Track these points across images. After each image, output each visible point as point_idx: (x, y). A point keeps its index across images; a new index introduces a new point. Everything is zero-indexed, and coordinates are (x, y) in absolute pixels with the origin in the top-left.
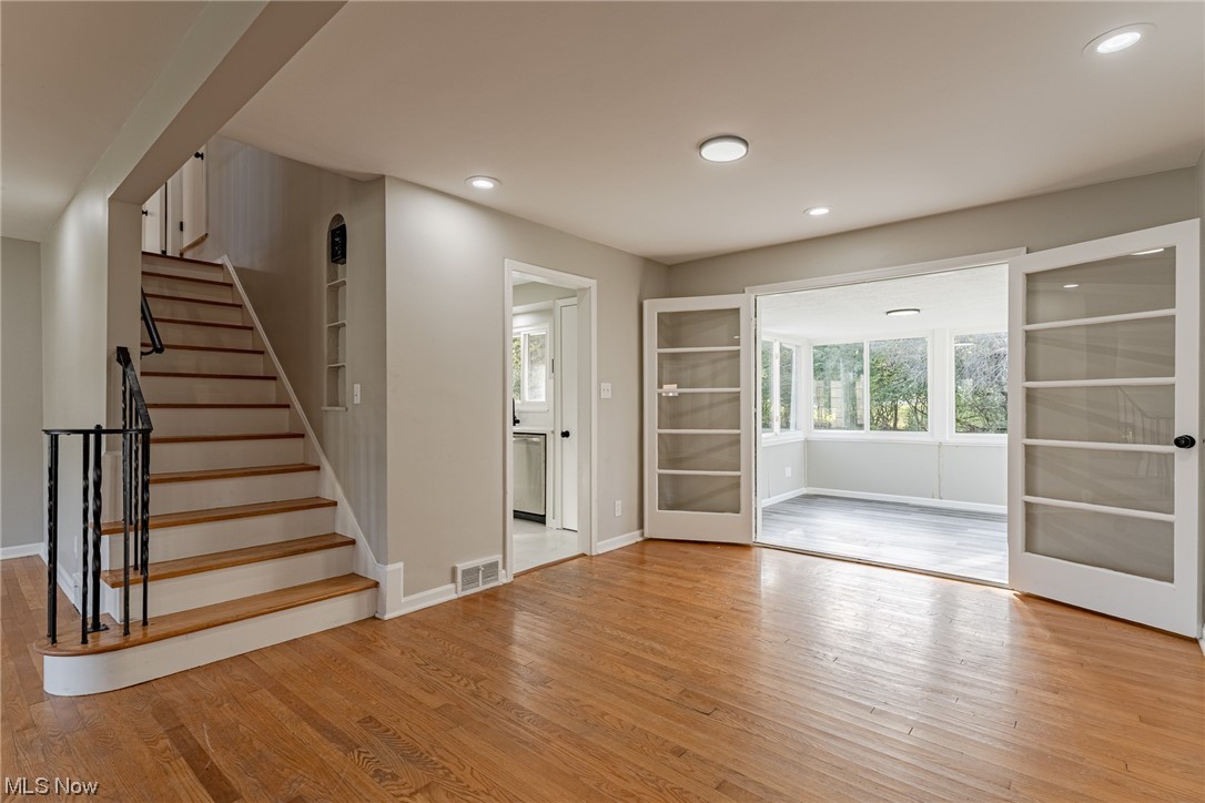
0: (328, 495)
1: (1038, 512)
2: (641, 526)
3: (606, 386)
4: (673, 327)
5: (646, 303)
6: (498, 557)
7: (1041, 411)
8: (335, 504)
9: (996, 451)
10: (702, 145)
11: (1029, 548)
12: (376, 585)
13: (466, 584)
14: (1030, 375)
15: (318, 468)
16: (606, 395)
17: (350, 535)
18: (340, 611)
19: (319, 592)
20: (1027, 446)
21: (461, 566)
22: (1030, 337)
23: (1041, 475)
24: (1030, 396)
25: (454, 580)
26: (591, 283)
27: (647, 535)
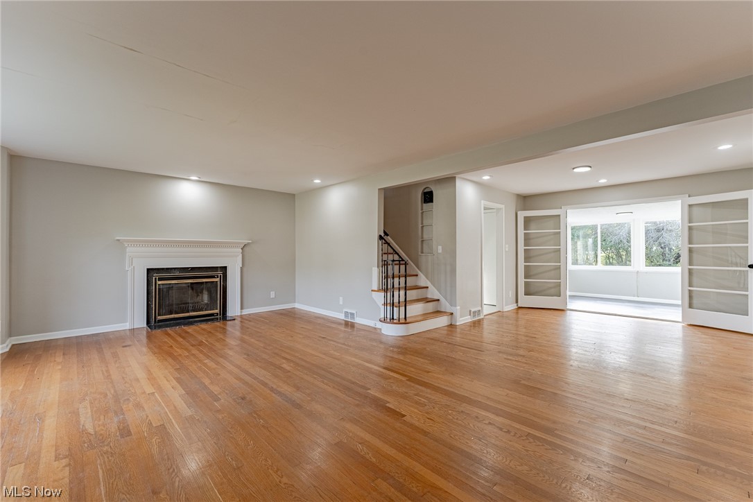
0: (423, 284)
1: (694, 294)
2: (517, 302)
3: (507, 246)
4: (528, 221)
5: (519, 213)
6: (480, 308)
7: (695, 256)
8: (427, 287)
9: (674, 275)
10: (574, 169)
11: (691, 306)
12: (452, 314)
13: (474, 316)
14: (690, 242)
15: (417, 275)
16: (507, 250)
17: (436, 298)
18: (442, 321)
19: (429, 316)
20: (689, 269)
21: (473, 310)
22: (690, 228)
23: (695, 280)
24: (690, 250)
25: (470, 315)
26: (503, 206)
27: (519, 305)
